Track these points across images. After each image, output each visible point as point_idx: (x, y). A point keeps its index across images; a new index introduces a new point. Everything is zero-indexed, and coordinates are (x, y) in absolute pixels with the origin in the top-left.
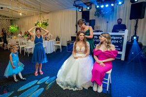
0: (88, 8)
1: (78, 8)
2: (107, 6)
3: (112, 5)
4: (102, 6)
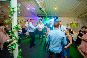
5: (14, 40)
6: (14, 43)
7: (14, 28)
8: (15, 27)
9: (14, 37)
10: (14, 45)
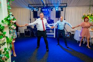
0: (37, 10)
1: (31, 9)
2: (46, 10)
3: (48, 10)
4: (44, 10)
5: (5, 43)
6: (5, 49)
7: (4, 21)
8: (5, 19)
9: (4, 37)
10: (5, 53)
